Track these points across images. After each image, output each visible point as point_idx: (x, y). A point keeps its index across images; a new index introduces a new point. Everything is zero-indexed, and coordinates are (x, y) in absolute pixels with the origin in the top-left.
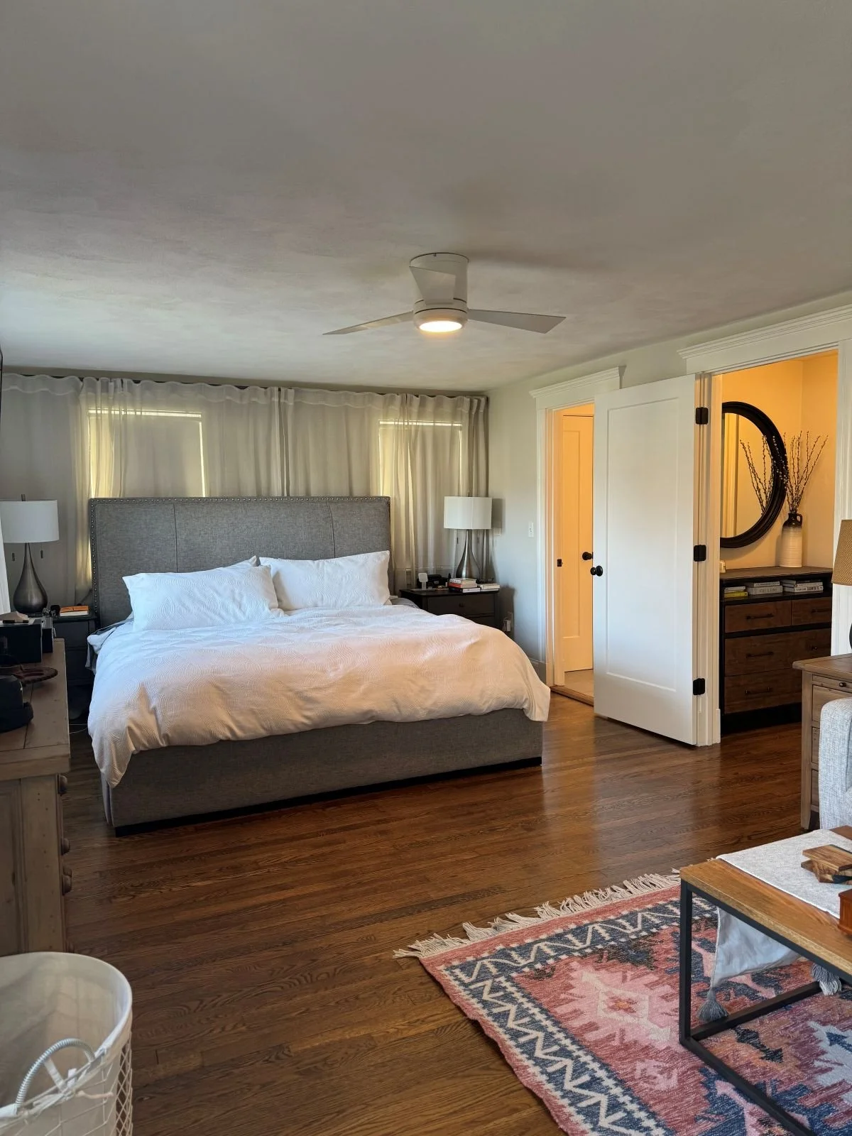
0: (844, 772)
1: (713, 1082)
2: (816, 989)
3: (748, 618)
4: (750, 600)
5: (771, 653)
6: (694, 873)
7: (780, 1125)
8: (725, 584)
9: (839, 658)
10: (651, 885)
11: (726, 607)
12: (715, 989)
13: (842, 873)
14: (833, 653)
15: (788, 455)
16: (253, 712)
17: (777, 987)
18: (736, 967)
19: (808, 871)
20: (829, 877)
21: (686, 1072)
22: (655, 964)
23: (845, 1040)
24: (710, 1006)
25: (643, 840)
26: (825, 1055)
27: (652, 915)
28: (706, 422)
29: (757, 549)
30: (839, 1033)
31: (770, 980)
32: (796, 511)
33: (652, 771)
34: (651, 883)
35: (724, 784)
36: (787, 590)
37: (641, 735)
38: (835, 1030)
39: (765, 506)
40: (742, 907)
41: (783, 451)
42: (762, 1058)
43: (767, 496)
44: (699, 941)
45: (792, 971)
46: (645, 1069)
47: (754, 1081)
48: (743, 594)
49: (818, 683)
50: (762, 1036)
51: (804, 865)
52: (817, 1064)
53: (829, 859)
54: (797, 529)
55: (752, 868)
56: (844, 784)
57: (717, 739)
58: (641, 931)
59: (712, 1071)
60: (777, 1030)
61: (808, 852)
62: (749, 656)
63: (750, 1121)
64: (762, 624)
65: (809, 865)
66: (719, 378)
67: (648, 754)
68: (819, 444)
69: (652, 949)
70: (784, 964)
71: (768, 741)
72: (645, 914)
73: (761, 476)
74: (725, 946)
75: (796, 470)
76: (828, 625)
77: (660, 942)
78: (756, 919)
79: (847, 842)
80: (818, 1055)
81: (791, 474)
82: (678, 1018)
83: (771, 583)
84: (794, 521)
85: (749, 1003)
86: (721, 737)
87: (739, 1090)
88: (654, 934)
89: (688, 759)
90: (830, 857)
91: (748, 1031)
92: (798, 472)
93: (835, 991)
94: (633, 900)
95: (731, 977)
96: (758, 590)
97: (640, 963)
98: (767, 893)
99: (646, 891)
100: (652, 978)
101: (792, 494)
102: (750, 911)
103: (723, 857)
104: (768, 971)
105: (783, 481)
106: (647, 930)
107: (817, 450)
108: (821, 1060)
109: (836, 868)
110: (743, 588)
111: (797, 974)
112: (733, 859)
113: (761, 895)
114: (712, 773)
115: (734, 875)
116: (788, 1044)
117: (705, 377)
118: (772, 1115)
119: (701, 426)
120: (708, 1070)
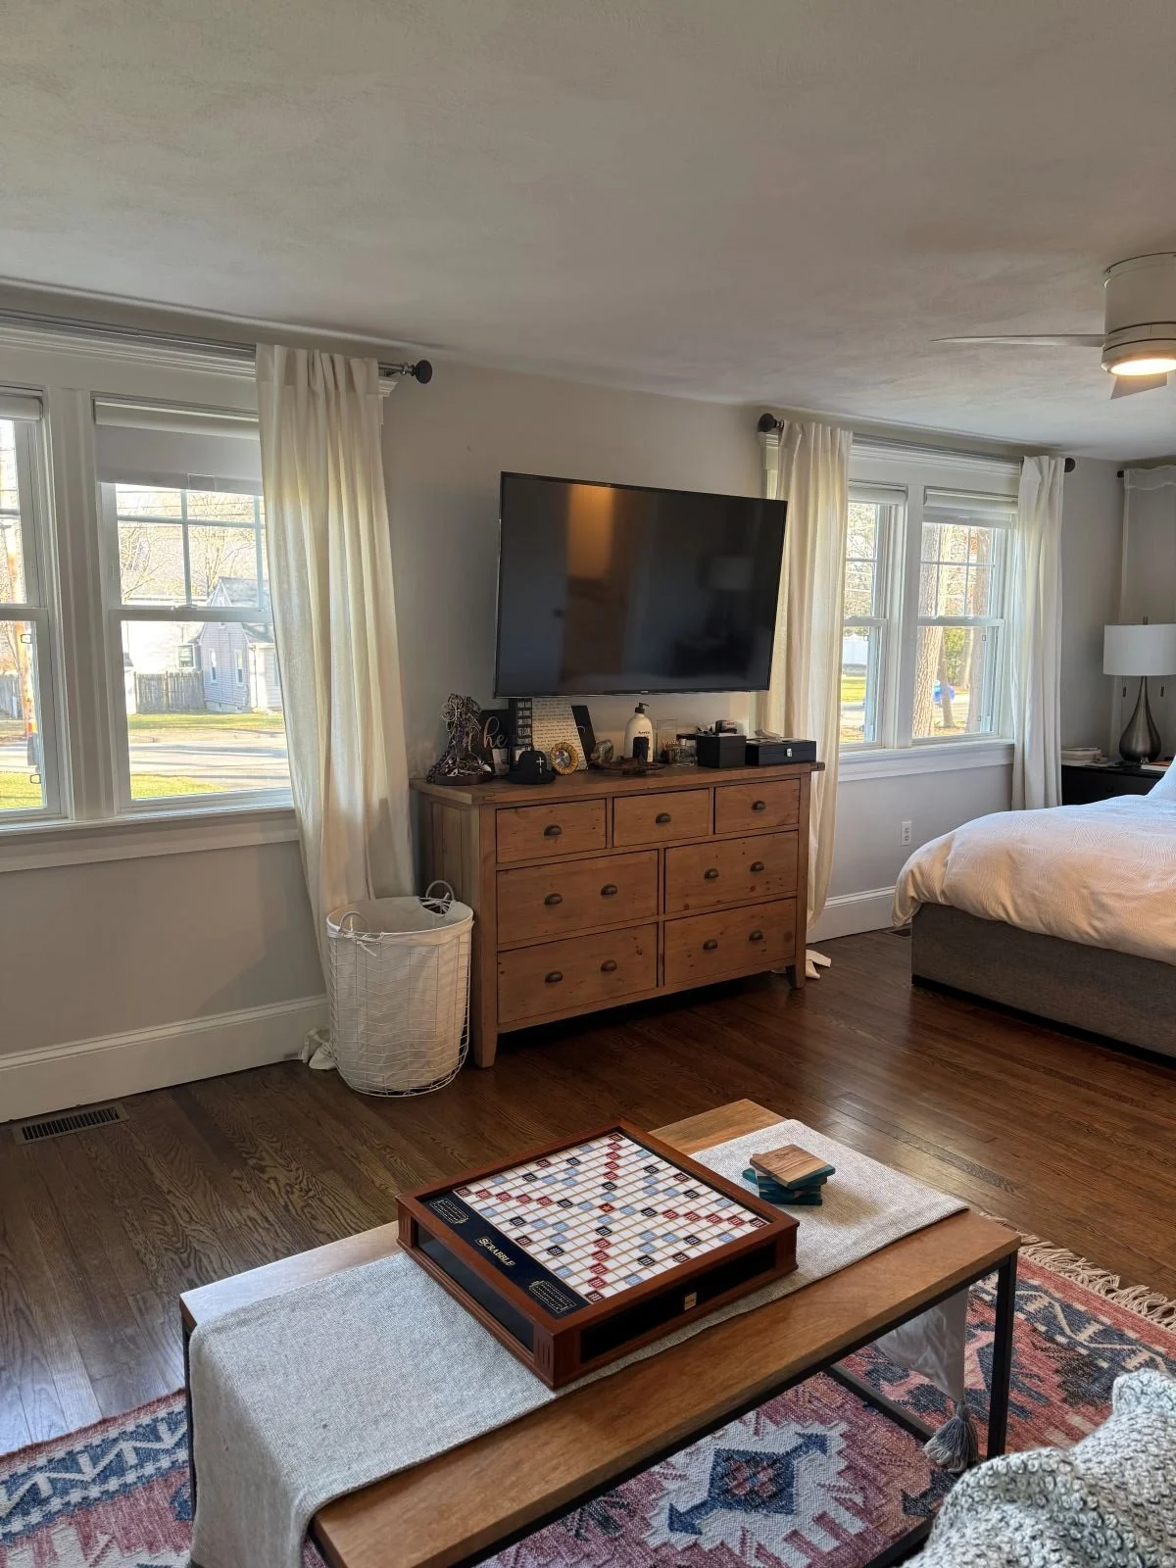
16: (1034, 898)
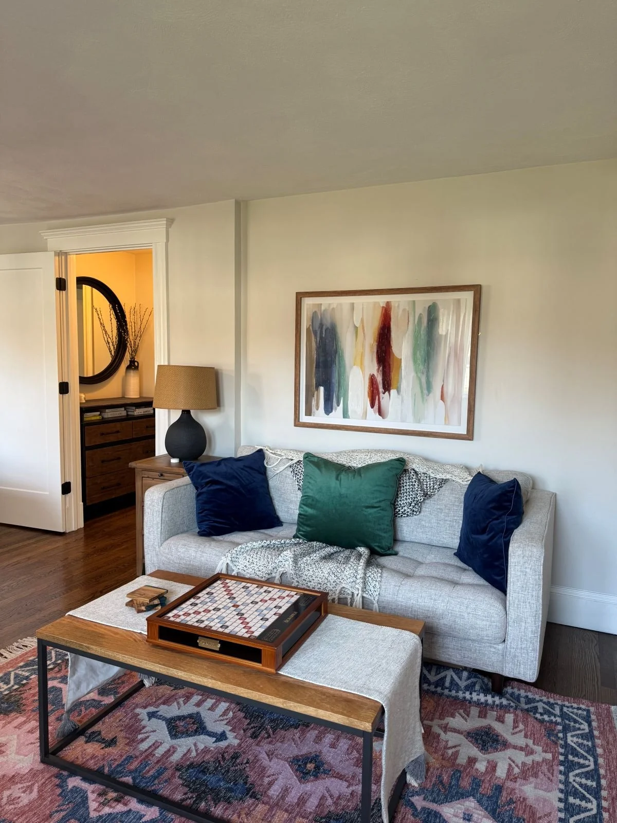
0: (160, 534)
1: (66, 781)
2: (142, 684)
3: (102, 434)
4: (104, 421)
5: (119, 458)
6: (48, 631)
7: (113, 791)
8: (84, 410)
9: (160, 457)
10: (23, 647)
11: (86, 427)
12: (70, 711)
13: (152, 603)
14: (157, 454)
15: (127, 319)
17: (116, 693)
18: (84, 689)
19: (130, 608)
20: (143, 608)
21: (44, 783)
22: (23, 708)
23: (158, 713)
24: (65, 725)
25: (19, 613)
26: (145, 729)
27: (23, 671)
28: (64, 289)
29: (108, 385)
30: (155, 710)
31: (110, 690)
32: (134, 358)
33: (29, 558)
34: (23, 646)
35: (87, 556)
36: (129, 413)
37: (22, 531)
38: (151, 709)
39: (113, 354)
40: (82, 646)
41: (124, 316)
42: (103, 748)
43: (114, 348)
44: (60, 678)
45: (125, 678)
46: (11, 794)
47: (96, 768)
48: (98, 418)
49: (146, 476)
50: (103, 733)
51: (127, 605)
52: (140, 737)
53: (144, 596)
54: (135, 372)
55: (91, 615)
56: (160, 542)
57: (81, 525)
58: (13, 686)
59: (65, 773)
60: (114, 724)
61: (130, 595)
62: (103, 462)
63: (92, 796)
64: (112, 438)
65: (131, 603)
66: (72, 258)
67: (26, 546)
68: (147, 313)
69: (22, 697)
70: (119, 676)
71: (117, 520)
72: (17, 671)
73: (109, 332)
74: (75, 678)
75: (133, 331)
76: (153, 437)
77: (29, 689)
78: (92, 652)
79: (157, 581)
80: (141, 730)
81: (130, 333)
82: (38, 744)
83: (119, 409)
84: (133, 366)
85: (94, 711)
86: (84, 522)
87: (85, 779)
88: (24, 685)
89: (60, 542)
90: (144, 594)
91: (93, 733)
92: (135, 332)
93: (153, 682)
94: (7, 664)
95: (80, 698)
96: (109, 414)
97: (11, 711)
98: (102, 631)
99: (20, 653)
100: (22, 719)
101: (131, 347)
102: (88, 648)
103: (70, 613)
104: (109, 684)
105: (124, 337)
106: (18, 684)
107: (146, 317)
108: (142, 733)
109: (147, 601)
110: (98, 413)
111: (129, 679)
112: (79, 613)
113: (96, 633)
114: (78, 550)
115: (77, 624)
116: (121, 731)
117: (62, 255)
118: (107, 787)
119: (61, 291)
120: (62, 774)
